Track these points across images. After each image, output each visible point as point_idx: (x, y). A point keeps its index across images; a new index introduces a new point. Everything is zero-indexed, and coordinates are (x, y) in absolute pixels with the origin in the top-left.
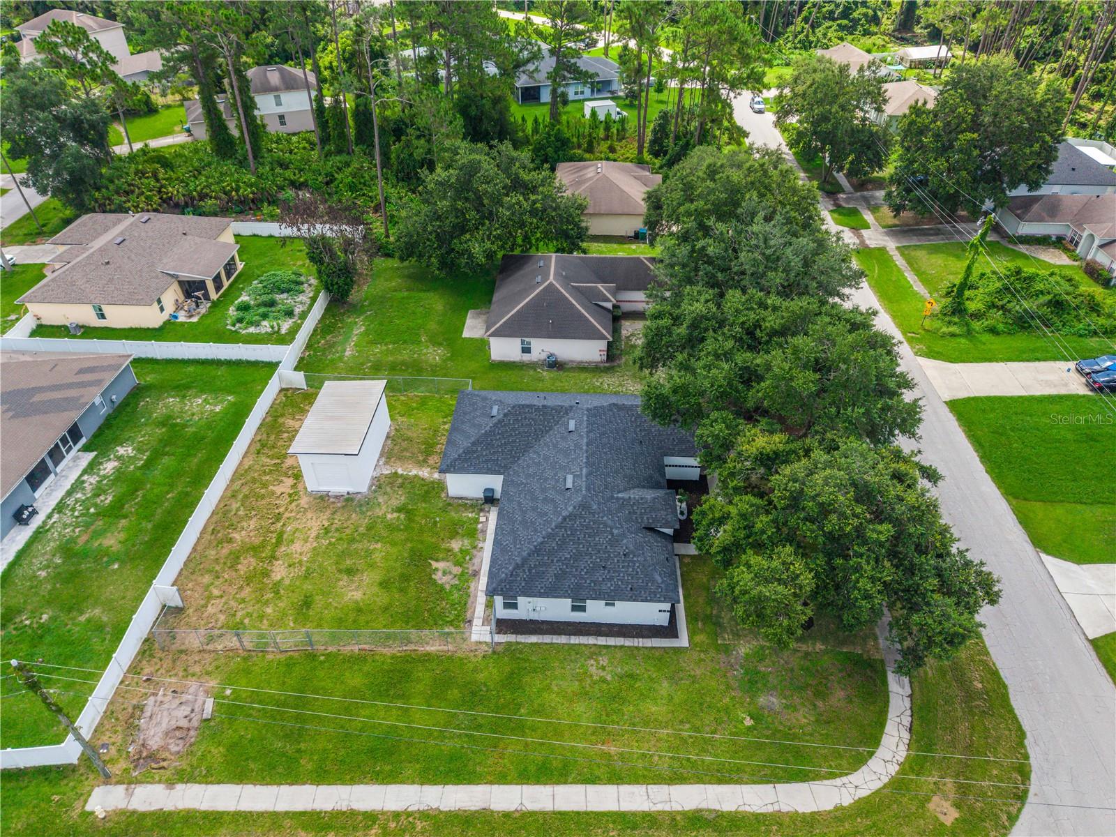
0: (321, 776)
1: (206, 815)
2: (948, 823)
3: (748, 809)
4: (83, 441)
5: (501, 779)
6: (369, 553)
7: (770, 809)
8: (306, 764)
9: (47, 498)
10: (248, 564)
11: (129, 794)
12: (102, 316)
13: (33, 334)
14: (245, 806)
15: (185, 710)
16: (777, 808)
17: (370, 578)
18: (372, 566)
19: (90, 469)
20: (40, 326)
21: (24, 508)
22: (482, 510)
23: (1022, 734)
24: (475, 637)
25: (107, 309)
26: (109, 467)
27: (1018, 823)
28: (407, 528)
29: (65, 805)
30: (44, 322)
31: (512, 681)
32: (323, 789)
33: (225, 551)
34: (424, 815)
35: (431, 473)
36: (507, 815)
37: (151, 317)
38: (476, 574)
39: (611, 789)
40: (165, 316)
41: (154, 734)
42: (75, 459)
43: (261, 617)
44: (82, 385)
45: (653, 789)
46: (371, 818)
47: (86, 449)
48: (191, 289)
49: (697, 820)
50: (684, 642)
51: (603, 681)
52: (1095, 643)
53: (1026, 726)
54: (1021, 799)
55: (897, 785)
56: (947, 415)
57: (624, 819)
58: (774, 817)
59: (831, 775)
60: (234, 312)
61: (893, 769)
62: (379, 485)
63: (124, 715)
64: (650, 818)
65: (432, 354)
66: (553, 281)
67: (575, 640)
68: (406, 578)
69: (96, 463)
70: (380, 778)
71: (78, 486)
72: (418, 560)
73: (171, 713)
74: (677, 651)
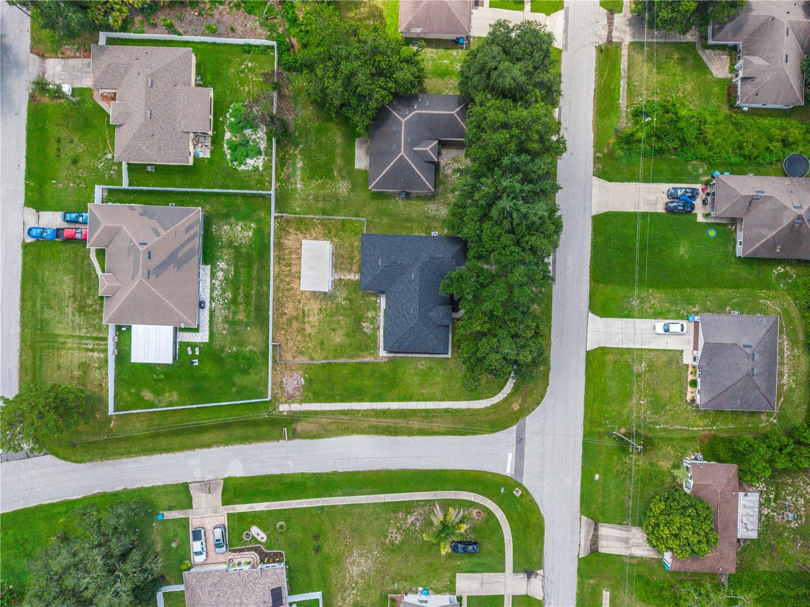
0: (343, 400)
1: (313, 411)
2: (515, 410)
3: (461, 408)
6: (339, 321)
7: (467, 408)
9: (204, 293)
10: (295, 325)
11: (290, 406)
14: (323, 409)
15: (296, 382)
16: (469, 407)
17: (341, 332)
18: (341, 327)
19: (213, 275)
22: (378, 296)
23: (548, 384)
24: (381, 355)
26: (220, 275)
27: (534, 411)
28: (351, 309)
29: (274, 410)
31: (394, 369)
32: (343, 404)
33: (285, 319)
34: (372, 410)
35: (355, 276)
36: (395, 410)
38: (379, 328)
39: (424, 403)
41: (289, 389)
42: (203, 270)
43: (308, 348)
44: (191, 239)
45: (435, 402)
46: (358, 411)
47: (204, 263)
49: (447, 411)
50: (449, 356)
51: (422, 369)
52: (588, 353)
53: (550, 383)
54: (538, 404)
55: (505, 400)
56: (589, 227)
57: (427, 411)
58: (468, 410)
59: (487, 398)
60: (228, 151)
61: (505, 396)
62: (335, 285)
63: (278, 384)
64: (434, 410)
65: (342, 187)
66: (403, 153)
67: (414, 355)
68: (354, 332)
69: (213, 272)
70: (358, 401)
71: (213, 286)
72: (357, 323)
73: (292, 383)
74: (447, 359)
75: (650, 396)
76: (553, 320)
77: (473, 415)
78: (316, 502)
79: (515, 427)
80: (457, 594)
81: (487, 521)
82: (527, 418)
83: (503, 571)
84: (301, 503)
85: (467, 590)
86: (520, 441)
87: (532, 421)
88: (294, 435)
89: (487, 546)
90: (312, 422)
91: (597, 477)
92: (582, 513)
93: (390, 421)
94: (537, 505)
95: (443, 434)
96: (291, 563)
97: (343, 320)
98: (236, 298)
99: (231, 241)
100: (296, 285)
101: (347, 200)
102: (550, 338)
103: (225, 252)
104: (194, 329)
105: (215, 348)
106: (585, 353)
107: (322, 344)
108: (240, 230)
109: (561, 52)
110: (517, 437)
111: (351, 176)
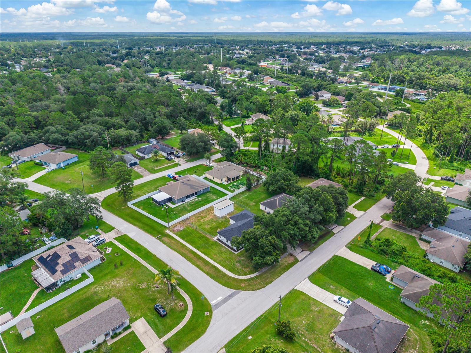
0: (186, 241)
1: (174, 238)
2: (241, 286)
3: (221, 270)
4: (197, 195)
5: (201, 252)
8: (185, 239)
9: (187, 200)
10: (200, 218)
11: (169, 232)
12: (214, 179)
13: (204, 178)
14: (177, 239)
15: (180, 228)
17: (210, 226)
21: (184, 200)
23: (265, 287)
24: (214, 239)
26: (197, 200)
28: (220, 223)
29: (164, 230)
31: (213, 245)
33: (199, 215)
34: (191, 249)
37: (219, 181)
39: (210, 259)
40: (222, 182)
41: (176, 229)
42: (194, 197)
43: (195, 224)
44: (201, 187)
45: (214, 262)
47: (196, 197)
48: (229, 179)
50: (236, 253)
51: (222, 251)
52: (294, 289)
54: (253, 290)
55: (241, 280)
56: (330, 257)
57: (208, 262)
58: (223, 272)
59: (234, 274)
60: (231, 185)
61: (242, 278)
62: (223, 217)
63: (175, 225)
64: (211, 264)
65: (252, 204)
66: (277, 198)
67: (224, 245)
68: (213, 229)
69: (195, 199)
70: (191, 244)
71: (191, 201)
72: (217, 228)
73: (178, 228)
74: (234, 253)
75: (311, 322)
79: (234, 291)
80: (131, 325)
81: (181, 311)
82: (243, 291)
83: (160, 337)
84: (132, 254)
85: (136, 328)
86: (231, 296)
87: (243, 294)
88: (159, 239)
89: (168, 320)
90: (169, 240)
91: (250, 337)
92: (225, 347)
93: (192, 256)
94: (209, 325)
95: (204, 272)
96: (102, 265)
97: (214, 224)
98: (193, 205)
99: (208, 197)
100: (212, 212)
101: (250, 207)
102: (281, 275)
103: (204, 197)
104: (174, 203)
105: (172, 210)
106: (292, 288)
107: (201, 225)
108: (214, 197)
109: (356, 218)
110: (231, 294)
111: (257, 204)
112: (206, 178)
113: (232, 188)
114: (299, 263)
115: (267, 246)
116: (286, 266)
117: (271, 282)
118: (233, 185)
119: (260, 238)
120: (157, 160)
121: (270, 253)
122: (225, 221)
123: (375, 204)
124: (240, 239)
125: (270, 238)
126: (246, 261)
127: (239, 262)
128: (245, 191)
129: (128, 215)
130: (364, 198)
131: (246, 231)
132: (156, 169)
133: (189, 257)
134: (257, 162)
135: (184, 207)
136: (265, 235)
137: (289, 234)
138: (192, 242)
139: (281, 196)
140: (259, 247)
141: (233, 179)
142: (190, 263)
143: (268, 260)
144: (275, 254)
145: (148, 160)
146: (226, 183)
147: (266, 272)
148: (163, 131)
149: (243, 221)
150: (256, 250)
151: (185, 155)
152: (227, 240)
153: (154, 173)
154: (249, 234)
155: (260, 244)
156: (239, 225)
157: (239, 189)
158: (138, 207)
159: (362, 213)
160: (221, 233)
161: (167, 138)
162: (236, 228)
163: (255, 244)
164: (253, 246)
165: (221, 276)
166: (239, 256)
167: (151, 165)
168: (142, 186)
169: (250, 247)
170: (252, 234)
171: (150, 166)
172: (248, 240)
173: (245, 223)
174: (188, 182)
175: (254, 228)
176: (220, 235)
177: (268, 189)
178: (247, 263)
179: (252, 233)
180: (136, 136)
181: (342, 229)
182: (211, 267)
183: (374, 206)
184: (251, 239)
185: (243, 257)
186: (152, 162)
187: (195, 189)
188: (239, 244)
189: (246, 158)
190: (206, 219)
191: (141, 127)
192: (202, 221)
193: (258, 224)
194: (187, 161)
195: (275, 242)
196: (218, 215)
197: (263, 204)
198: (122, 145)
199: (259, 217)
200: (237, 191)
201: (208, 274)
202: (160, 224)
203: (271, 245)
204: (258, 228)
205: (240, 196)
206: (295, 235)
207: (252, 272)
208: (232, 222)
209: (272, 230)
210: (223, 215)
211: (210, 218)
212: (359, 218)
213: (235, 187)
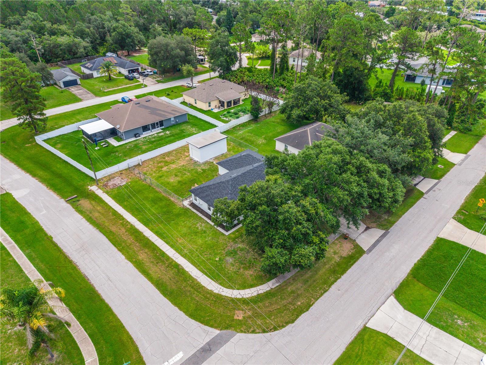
0: (125, 207)
1: (102, 200)
2: (235, 318)
3: (191, 273)
4: (163, 127)
5: (152, 230)
6: (185, 174)
7: (195, 278)
9: (145, 134)
10: (162, 164)
11: (97, 189)
12: (196, 103)
13: (181, 103)
14: (109, 203)
15: (120, 182)
16: (197, 278)
17: (179, 179)
18: (182, 177)
19: (158, 133)
20: (184, 102)
21: (138, 134)
24: (184, 203)
25: (197, 101)
26: (162, 134)
27: (254, 334)
28: (199, 174)
29: (88, 185)
30: (185, 101)
32: (123, 209)
34: (132, 225)
36: (144, 236)
37: (205, 107)
39: (169, 247)
40: (210, 108)
41: (111, 183)
42: (158, 130)
44: (170, 113)
45: (177, 254)
46: (123, 218)
47: (162, 129)
48: (222, 104)
49: (178, 267)
50: (227, 234)
51: (198, 228)
52: (365, 329)
53: (297, 322)
54: (264, 331)
55: (234, 301)
56: (430, 241)
57: (163, 254)
58: (193, 280)
59: (220, 284)
60: (225, 113)
61: (239, 297)
62: (206, 163)
63: (111, 177)
64: (168, 258)
65: (261, 141)
66: (308, 129)
67: (203, 217)
68: (185, 183)
69: (160, 132)
70: (133, 214)
71: (152, 135)
72: (193, 181)
73: (117, 181)
74: (223, 234)
76: (345, 275)
77: (192, 287)
78: (10, 243)
79: (217, 332)
82: (238, 334)
86: (207, 351)
87: (240, 342)
88: (73, 202)
90: (92, 204)
93: (130, 240)
97: (188, 175)
98: (154, 142)
99: (184, 130)
100: (187, 154)
101: (257, 146)
102: (330, 286)
103: (176, 130)
104: (119, 139)
105: (114, 150)
106: (362, 326)
107: (161, 177)
108: (193, 130)
109: (455, 165)
110: (208, 344)
111: (270, 141)
112: (184, 103)
113: (226, 117)
114: (365, 256)
115: (298, 223)
116: (338, 264)
117: (308, 307)
118: (229, 113)
119: (282, 203)
120: (110, 79)
121: (306, 239)
122: (209, 170)
123: (477, 142)
124: (234, 204)
125: (306, 202)
126: (248, 252)
127: (233, 253)
128: (249, 122)
129: (31, 159)
130: (456, 132)
131: (248, 188)
132: (106, 91)
133: (124, 241)
134: (268, 80)
135: (136, 146)
136: (294, 197)
137: (350, 194)
138: (137, 209)
139: (315, 125)
140: (280, 225)
141: (229, 103)
142: (123, 257)
143: (301, 256)
144: (316, 240)
145: (97, 79)
146: (216, 111)
147: (294, 279)
148: (127, 41)
149: (242, 169)
150: (272, 232)
151: (156, 73)
152: (209, 205)
153: (100, 96)
154: (254, 193)
155: (281, 217)
156: (233, 176)
157: (238, 118)
158: (54, 146)
159: (462, 156)
160: (197, 193)
161: (135, 55)
162: (228, 181)
163: (269, 215)
164: (265, 222)
165: (189, 288)
166: (234, 239)
167: (98, 85)
168: (74, 114)
169: (258, 223)
170: (261, 194)
171: (97, 87)
172: (253, 207)
173: (247, 172)
174: (147, 104)
175: (268, 181)
176: (196, 195)
177: (289, 117)
178: (250, 256)
179: (263, 191)
180: (85, 48)
181: (436, 184)
182: (168, 266)
183: (477, 145)
184: (261, 205)
185: (243, 242)
186: (103, 81)
187: (160, 115)
188: (232, 216)
189: (251, 74)
190: (173, 166)
191: (94, 35)
192: (165, 169)
193: (276, 173)
194: (159, 82)
195: (317, 213)
196: (196, 159)
197: (281, 140)
198: (63, 60)
199: (277, 158)
200: (234, 122)
201: (159, 285)
202: (84, 173)
203: (308, 220)
204: (276, 180)
205: (239, 129)
206: (361, 195)
207: (261, 280)
208: (222, 171)
209: (308, 184)
210: (207, 159)
211: (182, 164)
212: (460, 165)
213: (231, 116)
